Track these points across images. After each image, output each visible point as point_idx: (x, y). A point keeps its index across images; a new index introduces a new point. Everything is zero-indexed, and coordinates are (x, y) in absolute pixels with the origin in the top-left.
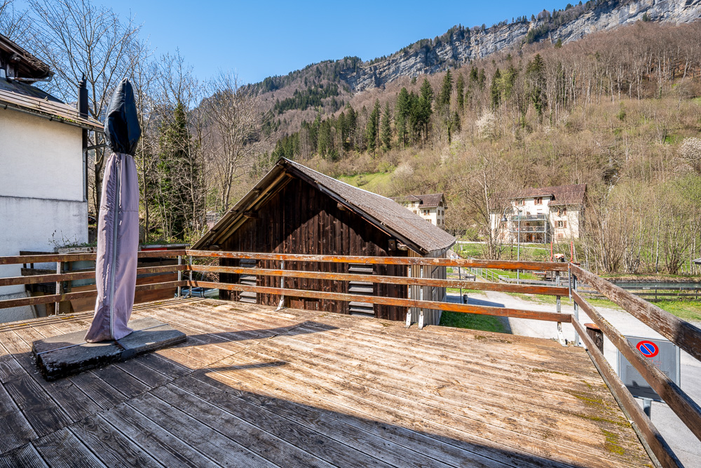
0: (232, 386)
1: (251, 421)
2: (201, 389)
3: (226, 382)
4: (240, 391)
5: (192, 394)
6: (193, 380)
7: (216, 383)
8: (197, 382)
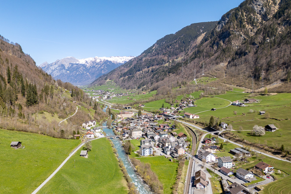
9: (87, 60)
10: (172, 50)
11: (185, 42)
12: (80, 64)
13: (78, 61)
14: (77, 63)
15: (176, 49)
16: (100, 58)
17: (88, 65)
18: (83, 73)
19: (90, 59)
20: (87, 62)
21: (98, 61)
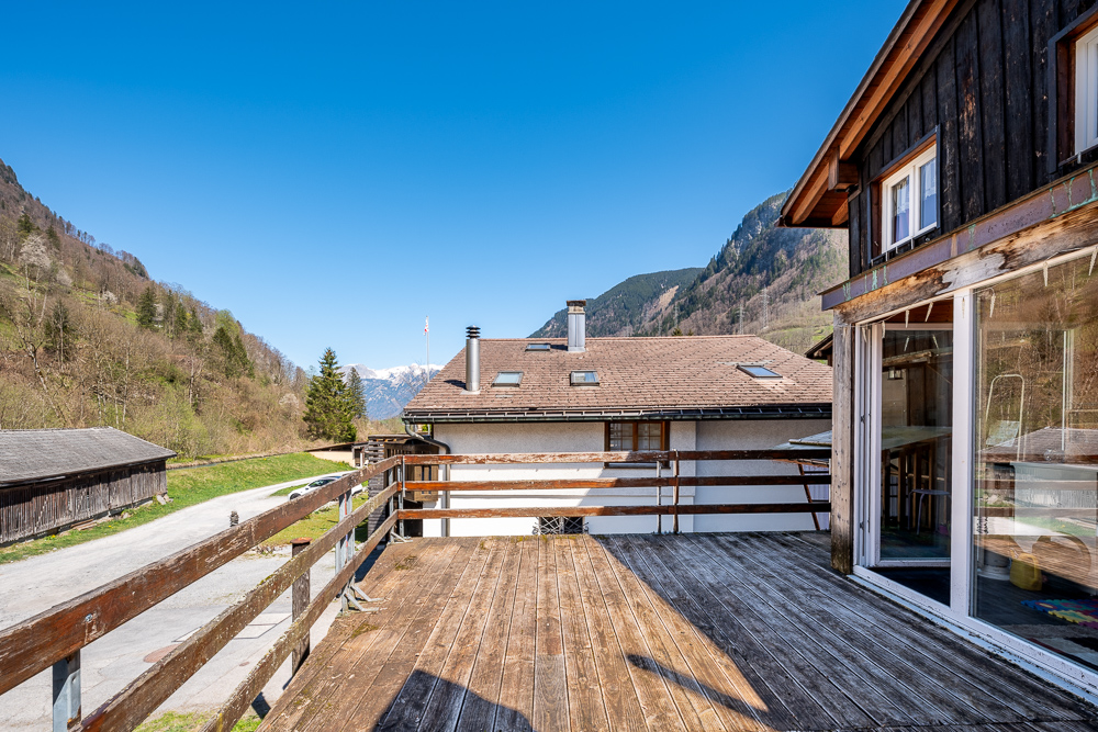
0: (734, 666)
1: (735, 622)
2: (782, 685)
3: (738, 676)
4: (727, 652)
5: (797, 681)
6: (794, 709)
7: (756, 684)
8: (786, 701)
9: (393, 370)
10: (599, 323)
11: (629, 306)
12: (378, 381)
13: (372, 373)
14: (371, 377)
15: (609, 321)
16: (422, 367)
17: (395, 382)
18: (383, 400)
19: (400, 370)
20: (392, 375)
21: (418, 372)
